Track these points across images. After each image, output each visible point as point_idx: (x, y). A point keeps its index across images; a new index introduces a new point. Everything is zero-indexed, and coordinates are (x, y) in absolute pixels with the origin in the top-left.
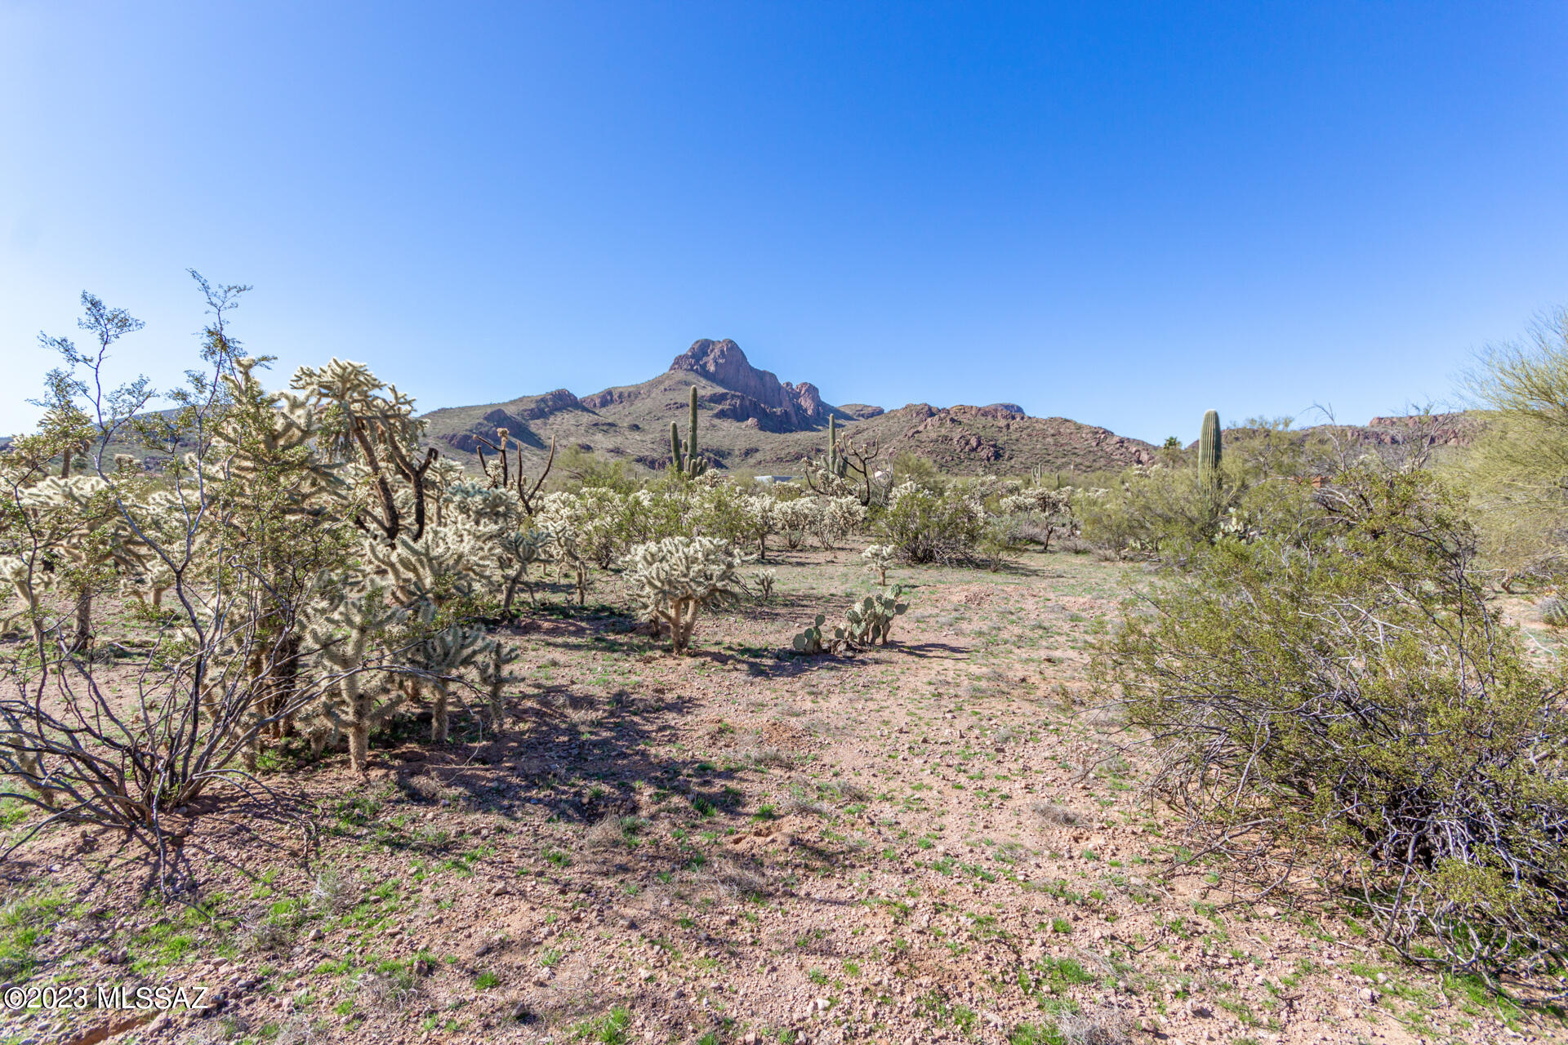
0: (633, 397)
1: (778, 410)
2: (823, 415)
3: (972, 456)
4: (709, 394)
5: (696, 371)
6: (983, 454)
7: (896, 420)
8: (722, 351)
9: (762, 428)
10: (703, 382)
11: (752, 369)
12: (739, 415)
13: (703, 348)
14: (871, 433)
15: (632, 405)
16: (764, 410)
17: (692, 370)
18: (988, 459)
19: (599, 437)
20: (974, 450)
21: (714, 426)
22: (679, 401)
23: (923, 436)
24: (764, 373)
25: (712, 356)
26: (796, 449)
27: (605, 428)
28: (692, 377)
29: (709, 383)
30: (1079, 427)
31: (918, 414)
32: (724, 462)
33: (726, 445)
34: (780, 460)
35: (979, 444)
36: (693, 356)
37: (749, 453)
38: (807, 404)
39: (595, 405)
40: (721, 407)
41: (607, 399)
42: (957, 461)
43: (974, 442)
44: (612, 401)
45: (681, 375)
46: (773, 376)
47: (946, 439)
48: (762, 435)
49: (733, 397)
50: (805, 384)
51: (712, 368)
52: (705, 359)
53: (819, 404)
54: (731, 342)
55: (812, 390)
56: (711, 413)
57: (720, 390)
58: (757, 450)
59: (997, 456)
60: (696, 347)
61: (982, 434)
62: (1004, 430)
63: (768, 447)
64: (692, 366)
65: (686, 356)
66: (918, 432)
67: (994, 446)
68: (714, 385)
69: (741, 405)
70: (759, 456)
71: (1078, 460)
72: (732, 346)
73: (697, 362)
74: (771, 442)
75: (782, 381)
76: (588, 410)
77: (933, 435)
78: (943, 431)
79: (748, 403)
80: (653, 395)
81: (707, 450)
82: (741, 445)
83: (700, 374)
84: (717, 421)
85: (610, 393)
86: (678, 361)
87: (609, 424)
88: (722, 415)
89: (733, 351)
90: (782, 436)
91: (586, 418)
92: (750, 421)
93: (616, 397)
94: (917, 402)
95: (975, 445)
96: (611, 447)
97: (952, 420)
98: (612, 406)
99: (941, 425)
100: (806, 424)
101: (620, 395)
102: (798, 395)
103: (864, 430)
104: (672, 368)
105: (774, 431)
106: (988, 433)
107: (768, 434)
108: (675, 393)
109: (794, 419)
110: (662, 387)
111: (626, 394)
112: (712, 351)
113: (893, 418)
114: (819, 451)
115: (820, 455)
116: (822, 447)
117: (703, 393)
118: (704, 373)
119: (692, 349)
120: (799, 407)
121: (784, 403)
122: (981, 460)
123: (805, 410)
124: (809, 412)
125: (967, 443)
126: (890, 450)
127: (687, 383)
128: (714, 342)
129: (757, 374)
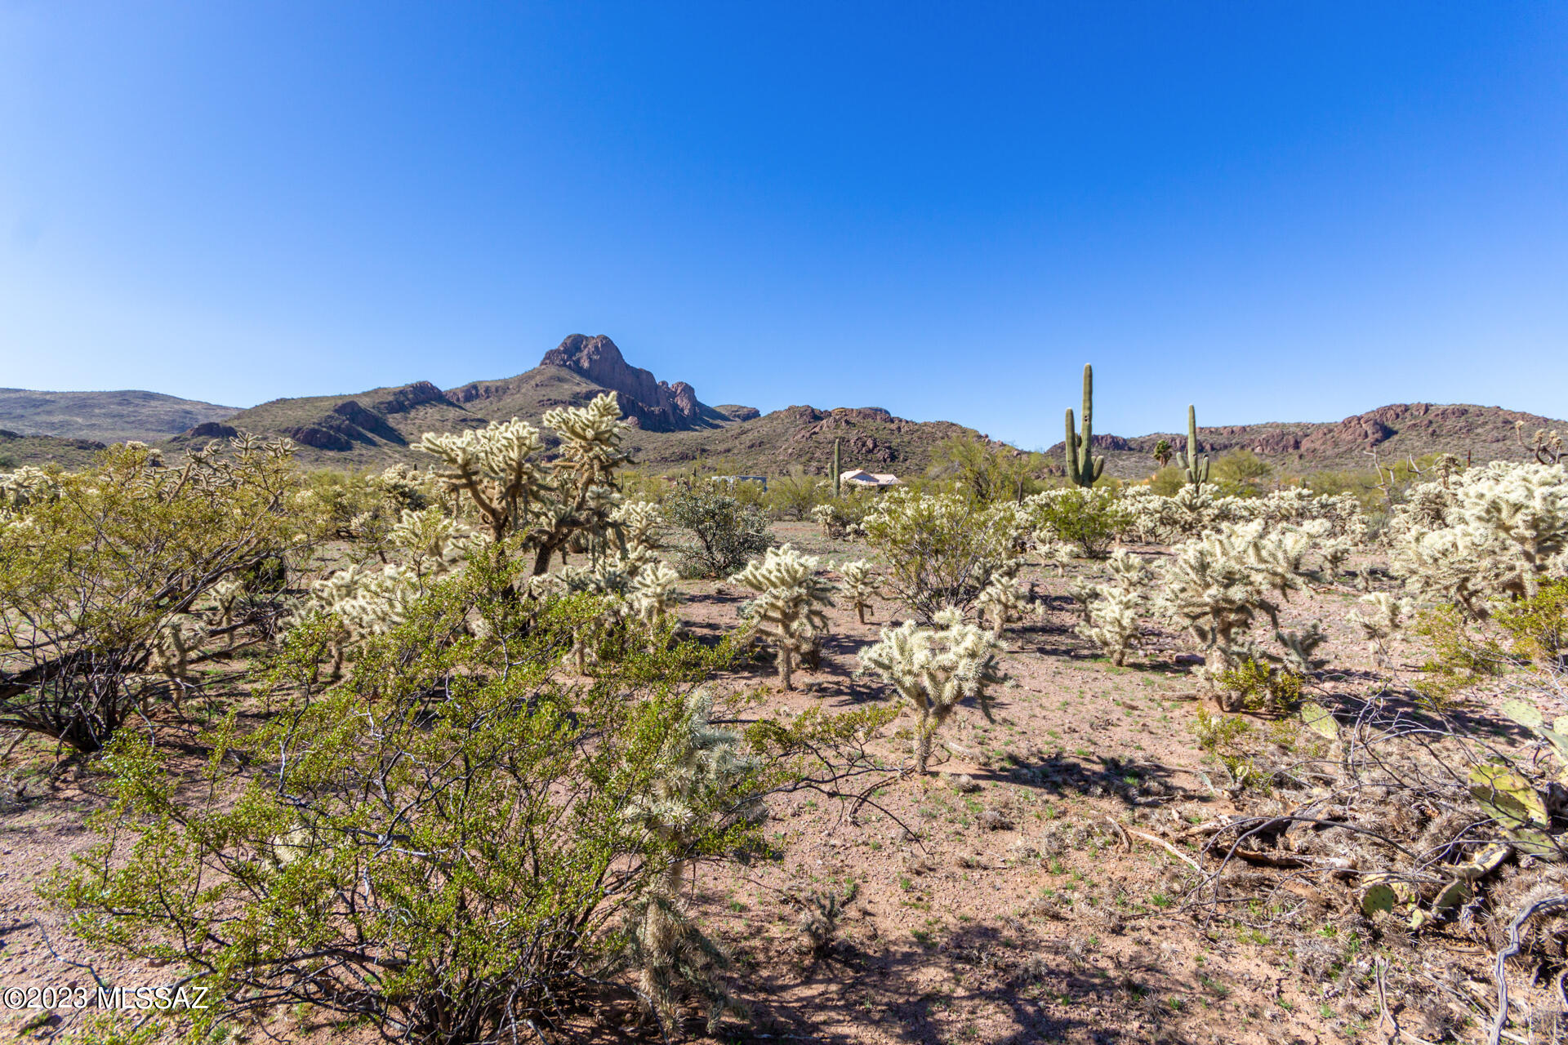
0: (500, 393)
1: (656, 409)
2: (703, 416)
3: (869, 457)
4: (584, 390)
5: (569, 367)
6: (880, 455)
7: (779, 421)
8: (596, 348)
9: (643, 427)
10: (578, 378)
11: (628, 366)
13: (575, 344)
14: (756, 434)
15: (500, 400)
16: (642, 409)
17: (564, 365)
18: (885, 460)
20: (870, 451)
22: (553, 397)
23: (820, 437)
24: (641, 371)
25: (585, 352)
26: (681, 449)
28: (565, 373)
29: (584, 379)
30: (965, 431)
31: (801, 416)
34: (665, 459)
35: (875, 446)
36: (565, 352)
38: (683, 403)
39: (458, 400)
41: (472, 393)
43: (870, 444)
44: (477, 396)
45: (552, 370)
46: (649, 374)
47: (844, 441)
48: (644, 434)
50: (683, 383)
51: (586, 365)
52: (578, 355)
53: (695, 404)
54: (605, 338)
55: (688, 390)
57: (595, 387)
58: (639, 450)
59: (893, 458)
60: (569, 341)
61: (877, 436)
62: (896, 432)
63: (651, 447)
64: (565, 362)
65: (557, 351)
67: (889, 448)
68: (589, 382)
69: (619, 403)
70: (641, 455)
72: (607, 343)
73: (570, 358)
74: (654, 442)
75: (658, 381)
76: (450, 404)
78: (839, 433)
79: (625, 401)
80: (523, 391)
83: (574, 371)
85: (475, 387)
86: (550, 356)
87: (479, 420)
89: (607, 347)
90: (665, 436)
91: (451, 413)
92: (634, 419)
93: (482, 391)
94: (802, 404)
95: (871, 446)
97: (847, 422)
98: (478, 401)
99: (837, 427)
100: (684, 424)
101: (487, 390)
102: (673, 395)
103: (748, 431)
104: (542, 364)
105: (655, 430)
106: (882, 435)
107: (650, 433)
108: (548, 389)
109: (672, 418)
110: (533, 383)
111: (493, 389)
112: (585, 347)
113: (777, 419)
114: (704, 451)
115: (705, 454)
116: (707, 447)
117: (578, 389)
118: (578, 369)
119: (565, 344)
120: (675, 407)
121: (662, 403)
122: (878, 461)
123: (682, 410)
124: (686, 412)
125: (864, 445)
126: (790, 451)
127: (560, 380)
128: (587, 338)
129: (633, 371)
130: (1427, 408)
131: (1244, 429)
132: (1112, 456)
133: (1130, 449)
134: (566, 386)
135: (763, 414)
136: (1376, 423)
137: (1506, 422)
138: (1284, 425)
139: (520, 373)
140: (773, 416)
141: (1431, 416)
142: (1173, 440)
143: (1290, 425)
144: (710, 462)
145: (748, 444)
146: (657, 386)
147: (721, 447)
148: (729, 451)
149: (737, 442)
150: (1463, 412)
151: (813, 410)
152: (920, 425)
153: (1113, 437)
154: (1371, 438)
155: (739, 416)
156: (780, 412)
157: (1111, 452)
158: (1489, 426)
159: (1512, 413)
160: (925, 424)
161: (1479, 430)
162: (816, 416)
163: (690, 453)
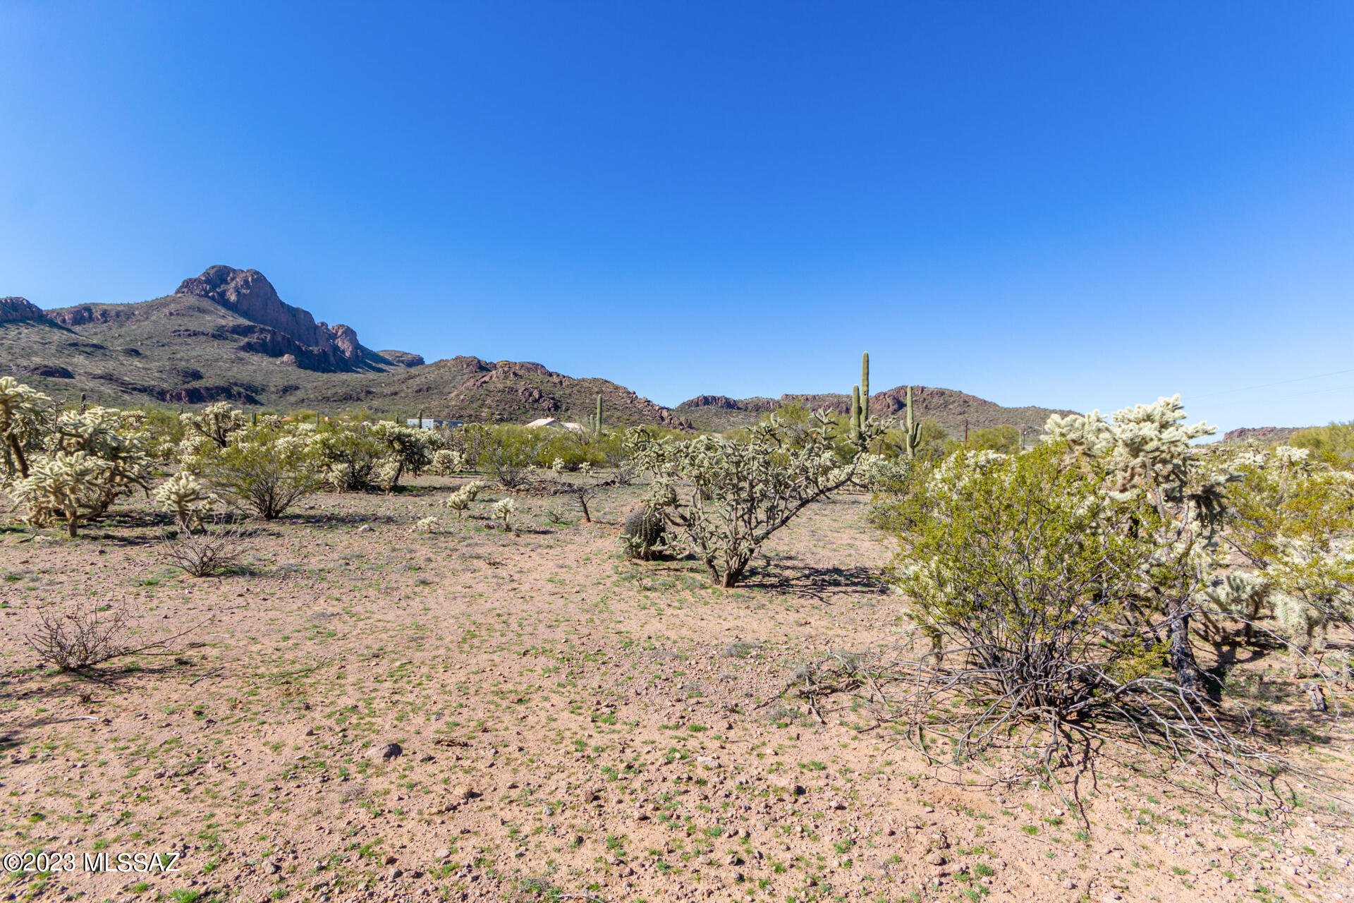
0: (123, 318)
1: (315, 350)
2: (364, 359)
3: (535, 406)
4: (231, 324)
5: (213, 298)
6: (545, 405)
7: (447, 369)
8: (246, 281)
9: (301, 365)
10: (223, 311)
11: (282, 304)
12: (274, 350)
13: (219, 277)
14: (423, 380)
15: (121, 326)
16: (299, 347)
17: (206, 296)
18: (549, 410)
19: (80, 359)
20: (536, 401)
21: (241, 359)
22: (192, 328)
23: (491, 386)
24: (298, 310)
25: (233, 284)
26: (344, 390)
27: (88, 349)
28: (206, 304)
29: (230, 313)
30: (617, 388)
31: (468, 365)
32: (258, 398)
33: (258, 380)
34: (327, 399)
35: (541, 397)
36: (208, 281)
37: (287, 390)
38: (344, 345)
39: (64, 321)
40: (246, 340)
41: (83, 315)
42: (523, 410)
43: (536, 394)
44: (91, 319)
45: (191, 300)
46: (307, 313)
47: (512, 390)
48: (303, 373)
49: (262, 331)
50: (343, 326)
51: (233, 298)
52: (223, 287)
53: (357, 346)
54: (257, 273)
55: (350, 333)
56: (235, 345)
57: (247, 323)
58: (297, 388)
59: (557, 407)
60: (212, 272)
61: (542, 388)
62: (558, 385)
63: (309, 386)
64: (207, 292)
65: (198, 281)
66: (485, 382)
67: (553, 399)
68: (236, 315)
69: (272, 340)
70: (300, 394)
71: (619, 414)
72: (259, 279)
73: (213, 289)
74: (313, 381)
75: (317, 321)
76: (53, 324)
77: (500, 386)
78: (509, 383)
79: (280, 339)
80: (154, 318)
81: (236, 384)
82: (277, 381)
83: (218, 303)
84: (243, 354)
85: (88, 309)
86: (188, 285)
87: (94, 346)
88: (249, 348)
89: (259, 283)
90: (326, 376)
91: (57, 336)
92: (286, 357)
93: (97, 314)
94: (467, 355)
95: (537, 397)
96: (99, 372)
97: (515, 374)
98: (91, 325)
99: (506, 378)
100: (345, 365)
101: (105, 314)
102: (334, 336)
103: (415, 376)
104: (178, 292)
105: (315, 369)
106: (547, 387)
107: (309, 372)
108: (186, 319)
109: (332, 359)
110: (166, 311)
111: (113, 313)
112: (233, 279)
113: (443, 367)
114: (369, 392)
115: (371, 396)
116: (372, 389)
117: (223, 322)
118: (223, 301)
119: (206, 274)
120: (336, 348)
121: (321, 343)
122: (544, 410)
123: (343, 352)
124: (348, 354)
125: (531, 395)
126: (462, 397)
127: (202, 311)
128: (234, 271)
129: (290, 309)
130: (923, 389)
131: (814, 397)
132: (726, 413)
133: (738, 408)
134: (208, 318)
135: (428, 361)
136: (894, 398)
137: (965, 402)
138: (839, 396)
139: (149, 299)
140: (439, 365)
141: (925, 395)
142: (768, 403)
143: (843, 396)
144: (375, 403)
145: (415, 388)
146: (316, 327)
147: (387, 390)
148: (396, 394)
149: (404, 386)
150: (942, 393)
151: (479, 362)
152: (579, 380)
153: (726, 399)
154: (892, 408)
155: (403, 362)
156: (448, 361)
157: (725, 410)
158: (956, 404)
159: (968, 396)
160: (584, 380)
161: (951, 406)
162: (483, 367)
163: (354, 394)
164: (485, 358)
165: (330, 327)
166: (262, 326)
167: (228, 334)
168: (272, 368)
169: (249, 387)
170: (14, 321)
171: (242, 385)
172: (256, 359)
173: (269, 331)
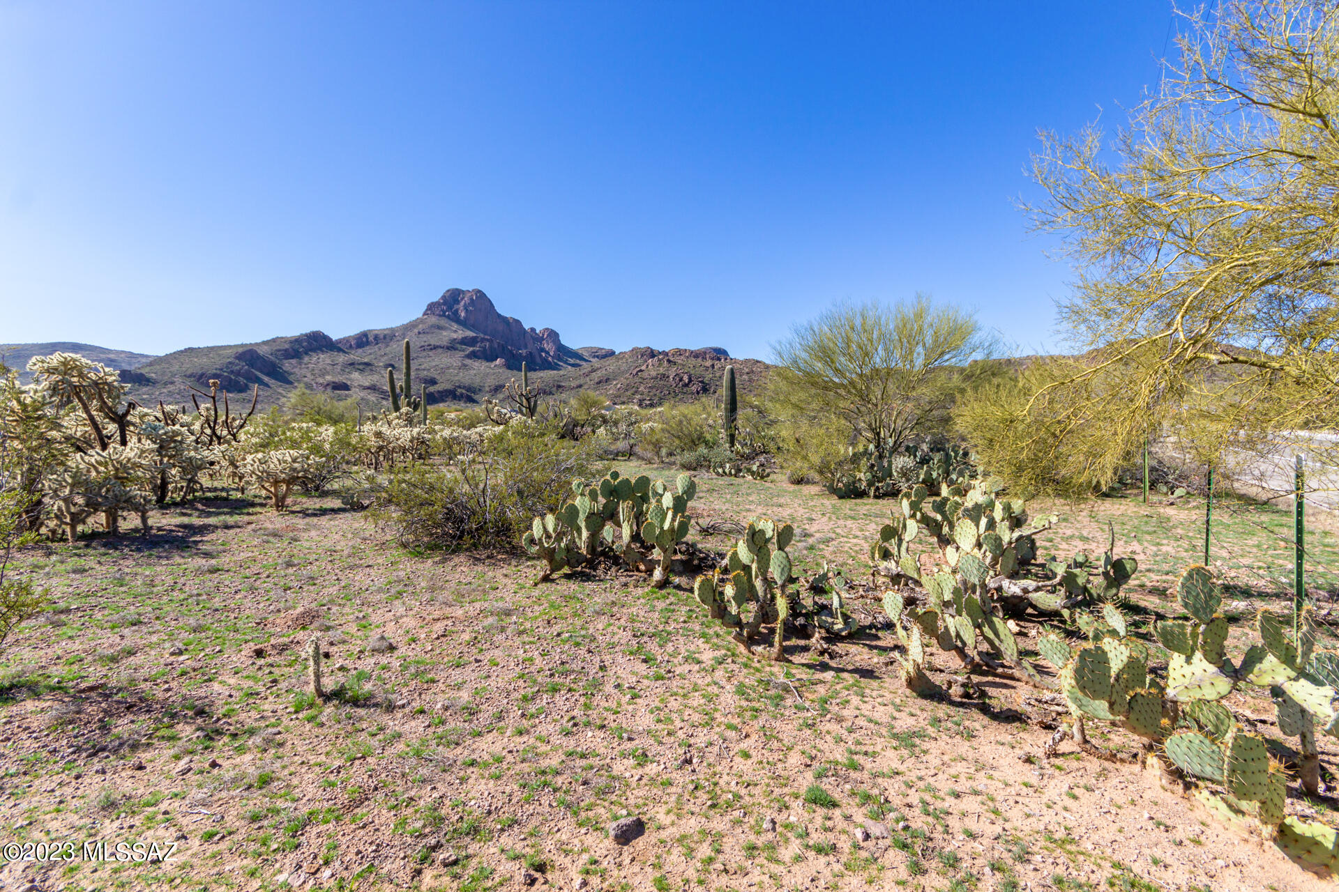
0: (388, 340)
1: (524, 352)
2: (565, 357)
3: (685, 390)
4: (460, 337)
5: (448, 317)
6: (694, 389)
7: (624, 360)
8: (471, 299)
9: (509, 367)
10: (455, 326)
11: (499, 315)
12: (488, 356)
13: (453, 297)
15: (387, 346)
16: (511, 352)
17: (444, 315)
18: (698, 393)
19: (356, 375)
20: (686, 385)
21: (466, 366)
22: (432, 343)
23: (645, 375)
24: (511, 319)
25: (462, 303)
26: (540, 386)
27: (361, 367)
28: (443, 322)
29: (461, 327)
31: (642, 356)
32: (476, 397)
33: (477, 382)
35: (690, 381)
36: (444, 303)
37: (497, 389)
38: (549, 346)
39: (350, 346)
40: (471, 349)
41: (363, 340)
42: (673, 394)
44: (368, 343)
45: (433, 320)
46: (518, 322)
47: (664, 377)
48: (509, 373)
49: (483, 340)
50: (547, 329)
51: (463, 314)
52: (456, 307)
53: (559, 346)
54: (479, 291)
55: (553, 335)
56: (462, 354)
57: (470, 334)
58: (505, 387)
59: (705, 390)
60: (448, 295)
61: (692, 372)
62: (710, 369)
64: (444, 312)
65: (438, 304)
66: (641, 371)
67: (702, 382)
68: (465, 329)
69: (491, 347)
72: (480, 295)
73: (449, 309)
74: (515, 381)
75: (527, 327)
77: (654, 373)
78: (660, 370)
79: (496, 346)
80: (408, 337)
81: (459, 387)
82: (491, 382)
83: (452, 320)
84: (468, 362)
85: (365, 334)
86: (431, 307)
88: (473, 355)
89: (481, 300)
91: (341, 358)
92: (498, 361)
93: (371, 339)
95: (687, 381)
96: (367, 384)
98: (368, 348)
99: (658, 365)
100: (549, 364)
101: (376, 337)
102: (541, 339)
103: (598, 369)
104: (425, 314)
105: (519, 370)
106: (697, 371)
107: (514, 372)
108: (429, 336)
109: (537, 359)
110: (416, 331)
111: (382, 337)
112: (462, 299)
113: (622, 359)
114: (559, 387)
115: (560, 390)
116: (563, 384)
117: (455, 336)
118: (455, 318)
119: (444, 297)
120: (541, 349)
121: (528, 346)
122: (692, 394)
123: (548, 352)
124: (551, 354)
125: (681, 380)
127: (440, 328)
128: (463, 292)
129: (504, 320)
134: (445, 333)
139: (405, 323)
145: (597, 380)
146: (525, 332)
147: (573, 384)
148: (580, 386)
149: (588, 379)
151: (650, 350)
155: (596, 357)
163: (548, 389)
164: (658, 347)
165: (538, 332)
166: (482, 336)
167: (458, 346)
168: (488, 370)
169: (469, 389)
170: (314, 350)
171: (464, 387)
172: (476, 364)
173: (487, 340)
